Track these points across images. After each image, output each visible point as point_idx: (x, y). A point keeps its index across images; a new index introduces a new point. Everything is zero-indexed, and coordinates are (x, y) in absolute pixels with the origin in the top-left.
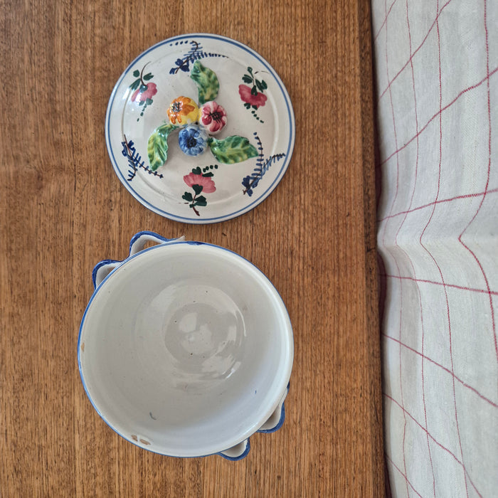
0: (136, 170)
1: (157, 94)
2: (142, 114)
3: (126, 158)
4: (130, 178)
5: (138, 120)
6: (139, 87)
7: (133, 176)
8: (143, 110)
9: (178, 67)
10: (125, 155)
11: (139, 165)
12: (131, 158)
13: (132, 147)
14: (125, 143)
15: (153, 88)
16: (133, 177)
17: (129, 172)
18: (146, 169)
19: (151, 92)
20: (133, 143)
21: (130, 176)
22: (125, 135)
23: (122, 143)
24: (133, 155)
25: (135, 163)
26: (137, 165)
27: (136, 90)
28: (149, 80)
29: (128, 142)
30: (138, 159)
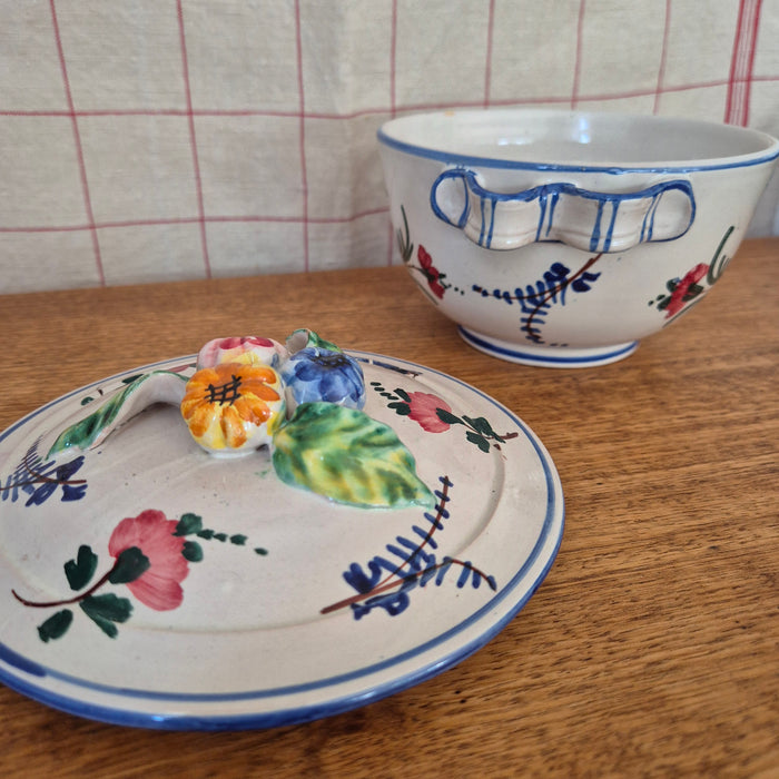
0: (448, 561)
2: (238, 540)
3: (414, 594)
4: (484, 583)
5: (261, 552)
6: (122, 590)
7: (472, 574)
8: (222, 537)
9: (60, 486)
10: (403, 601)
11: (428, 549)
12: (409, 580)
13: (368, 573)
14: (354, 606)
15: (136, 525)
16: (478, 574)
17: (460, 584)
18: (437, 525)
19: (150, 529)
20: (354, 567)
21: (476, 584)
22: (326, 611)
23: (358, 616)
24: (396, 571)
25: (423, 565)
26: (430, 559)
27: (134, 602)
28: (95, 557)
29: (351, 592)
30: (409, 552)
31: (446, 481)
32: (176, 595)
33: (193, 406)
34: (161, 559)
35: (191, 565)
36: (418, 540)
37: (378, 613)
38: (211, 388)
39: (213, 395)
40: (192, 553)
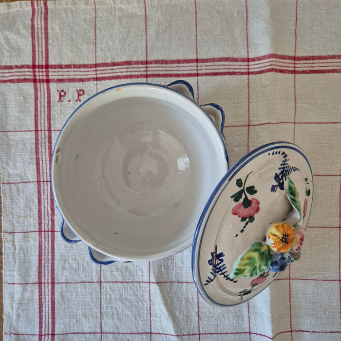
0: (215, 276)
1: (259, 212)
2: (242, 231)
3: (211, 267)
4: (206, 283)
5: (237, 236)
6: (241, 200)
7: (210, 281)
8: (244, 227)
9: (277, 184)
10: (211, 264)
11: (220, 273)
12: (215, 266)
13: (220, 258)
14: (214, 253)
15: (257, 206)
17: (209, 277)
18: (225, 276)
19: (254, 210)
20: (224, 255)
21: (207, 281)
22: (216, 246)
23: (212, 253)
24: (218, 264)
25: (217, 270)
26: (218, 272)
27: (238, 203)
28: (253, 195)
29: (218, 253)
30: (221, 269)
31: (236, 282)
32: (235, 213)
33: (285, 229)
34: (245, 212)
35: (241, 218)
36: (223, 271)
37: (210, 258)
38: (288, 235)
39: (285, 235)
40: (243, 219)
